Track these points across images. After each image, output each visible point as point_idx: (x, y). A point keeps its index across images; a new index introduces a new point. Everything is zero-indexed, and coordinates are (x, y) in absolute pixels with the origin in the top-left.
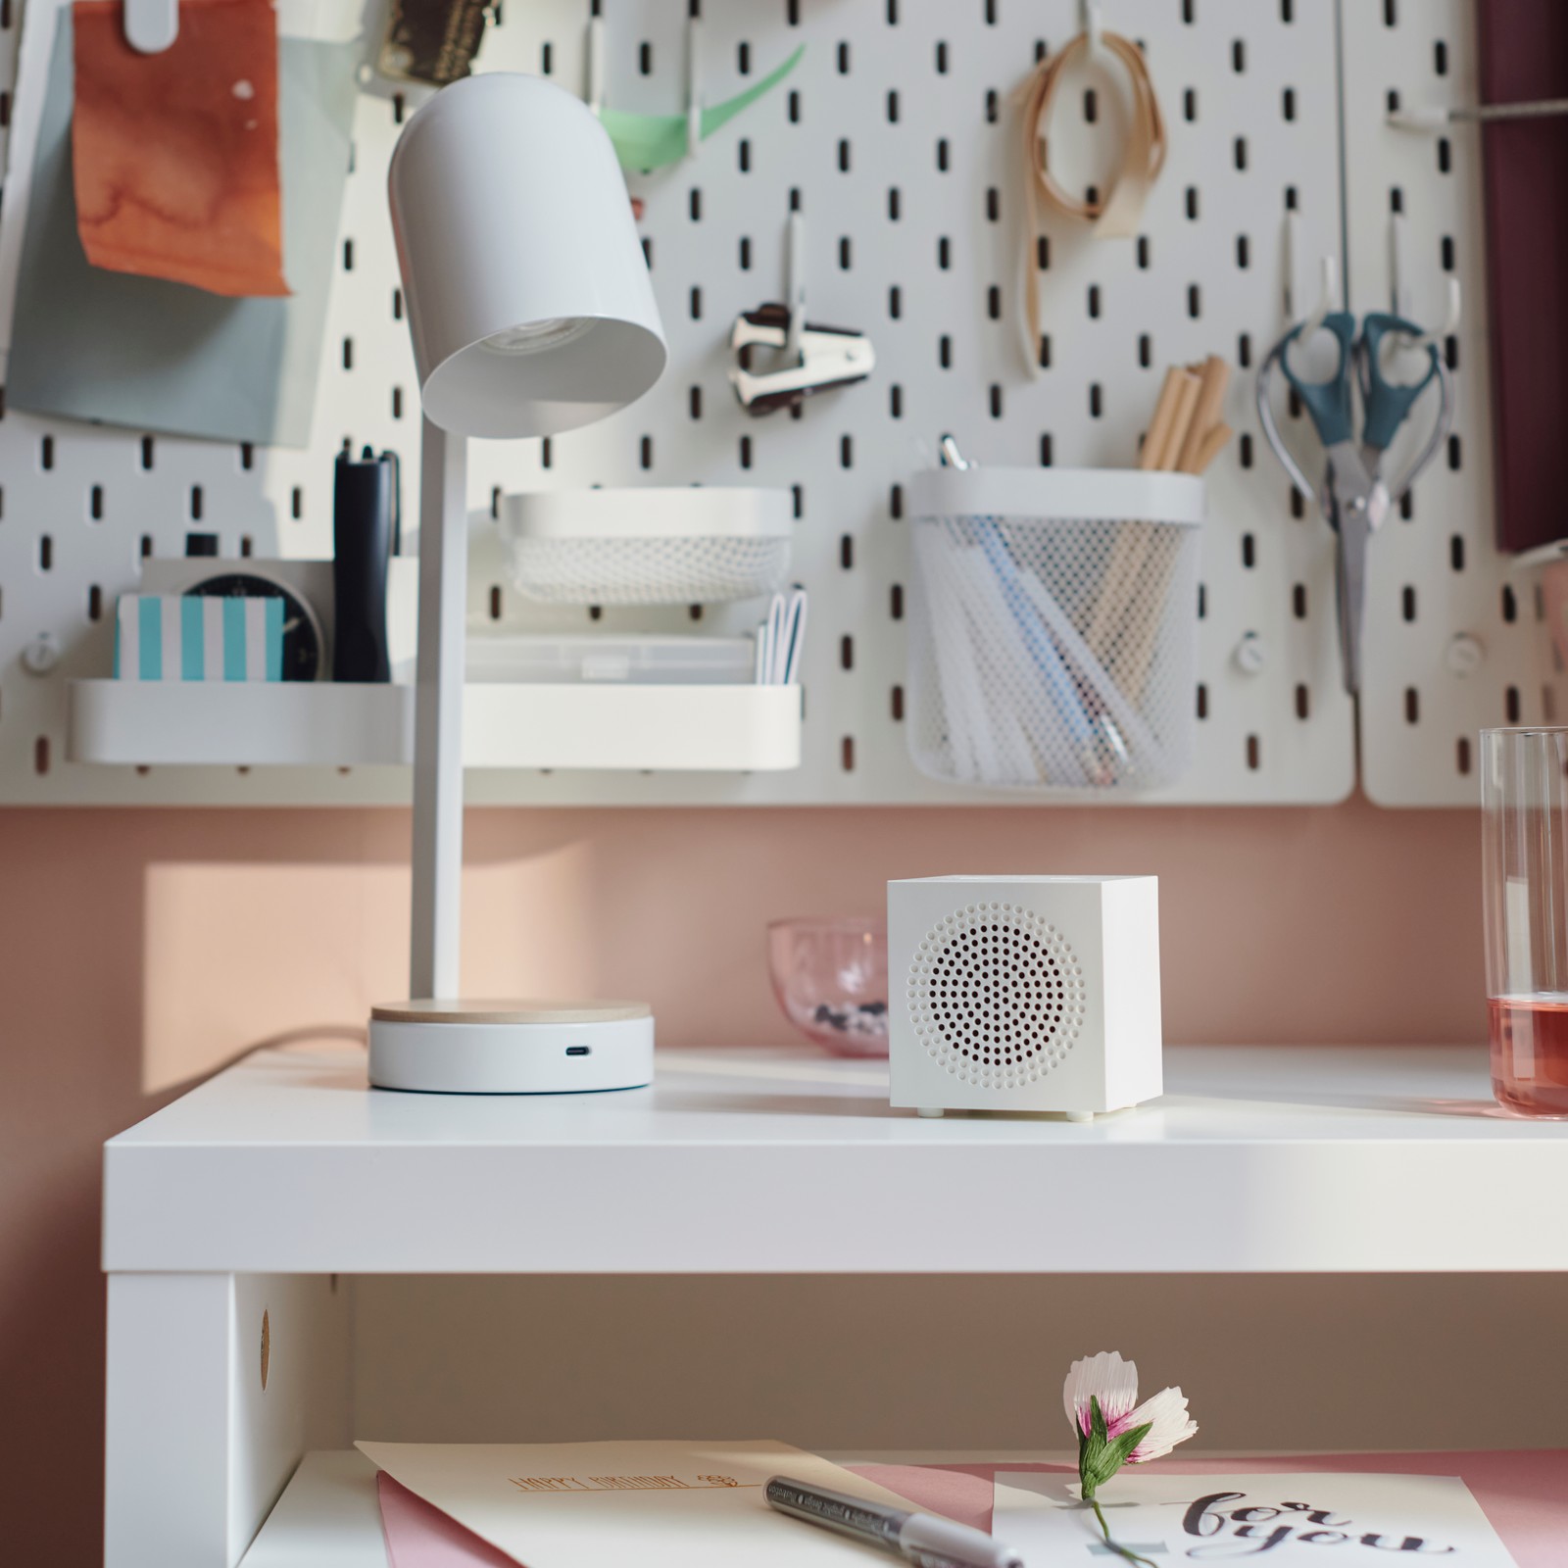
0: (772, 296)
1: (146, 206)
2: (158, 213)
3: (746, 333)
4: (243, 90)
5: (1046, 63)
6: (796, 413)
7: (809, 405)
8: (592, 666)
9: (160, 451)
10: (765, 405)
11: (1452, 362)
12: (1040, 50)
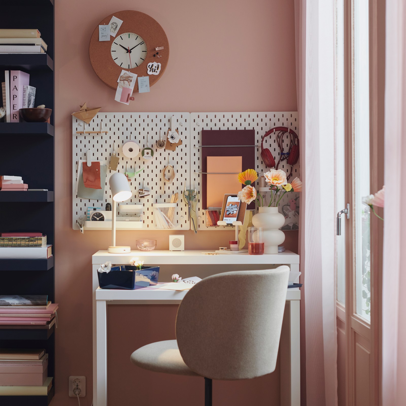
0: (142, 188)
1: (89, 180)
2: (90, 181)
3: (140, 191)
4: (97, 170)
5: (165, 168)
6: (144, 198)
7: (145, 197)
8: (126, 220)
9: (90, 201)
10: (141, 197)
11: (199, 193)
12: (165, 166)
